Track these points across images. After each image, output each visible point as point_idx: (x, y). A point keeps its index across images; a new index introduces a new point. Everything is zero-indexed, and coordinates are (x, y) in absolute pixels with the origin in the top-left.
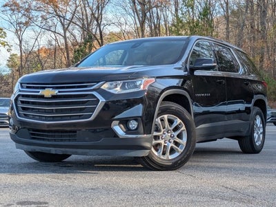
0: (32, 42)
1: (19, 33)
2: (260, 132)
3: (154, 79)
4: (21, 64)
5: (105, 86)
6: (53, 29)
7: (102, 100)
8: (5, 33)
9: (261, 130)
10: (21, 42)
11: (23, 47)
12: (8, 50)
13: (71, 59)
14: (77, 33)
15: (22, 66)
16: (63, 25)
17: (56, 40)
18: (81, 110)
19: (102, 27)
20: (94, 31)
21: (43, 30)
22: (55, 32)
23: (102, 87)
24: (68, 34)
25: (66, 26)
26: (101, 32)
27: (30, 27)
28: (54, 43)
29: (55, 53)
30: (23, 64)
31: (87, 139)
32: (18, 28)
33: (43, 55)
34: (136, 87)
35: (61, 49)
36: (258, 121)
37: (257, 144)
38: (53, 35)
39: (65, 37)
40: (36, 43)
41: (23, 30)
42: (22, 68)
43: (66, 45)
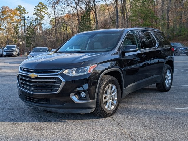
0: (60, 12)
1: (54, 8)
2: (169, 79)
3: (96, 65)
4: (56, 24)
5: (66, 72)
6: (71, 5)
7: (64, 81)
8: (47, 8)
9: (170, 78)
10: (55, 13)
11: (56, 15)
12: (49, 17)
13: (80, 20)
14: (83, 6)
15: (56, 25)
16: (76, 2)
17: (73, 10)
18: (51, 87)
19: (95, 3)
20: (92, 5)
21: (66, 6)
22: (72, 7)
23: (64, 73)
24: (78, 7)
25: (77, 3)
26: (95, 6)
27: (59, 5)
28: (71, 12)
29: (72, 17)
30: (57, 24)
31: (56, 103)
32: (53, 5)
33: (66, 19)
34: (85, 71)
35: (75, 15)
36: (168, 73)
37: (167, 86)
38: (71, 8)
39: (77, 9)
40: (63, 13)
41: (55, 6)
42: (56, 26)
43: (78, 13)
